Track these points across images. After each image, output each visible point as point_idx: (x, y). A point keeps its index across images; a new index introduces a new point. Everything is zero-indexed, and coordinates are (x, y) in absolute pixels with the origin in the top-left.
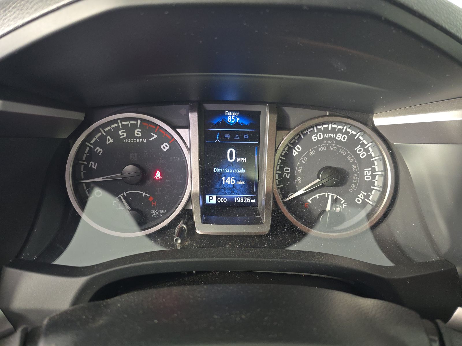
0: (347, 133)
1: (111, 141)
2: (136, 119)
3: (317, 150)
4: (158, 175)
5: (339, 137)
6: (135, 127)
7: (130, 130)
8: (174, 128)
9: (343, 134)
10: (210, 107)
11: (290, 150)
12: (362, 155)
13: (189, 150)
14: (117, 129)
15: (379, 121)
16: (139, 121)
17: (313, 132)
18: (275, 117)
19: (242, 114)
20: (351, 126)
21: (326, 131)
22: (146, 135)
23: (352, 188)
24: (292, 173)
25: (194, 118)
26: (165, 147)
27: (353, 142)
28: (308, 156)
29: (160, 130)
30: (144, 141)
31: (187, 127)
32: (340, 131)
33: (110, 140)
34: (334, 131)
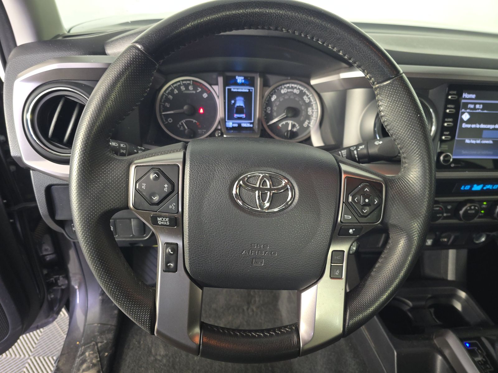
0: (299, 89)
1: (177, 92)
2: (190, 80)
3: (284, 98)
4: (201, 111)
5: (295, 91)
6: (189, 84)
7: (186, 86)
8: (211, 85)
9: (297, 89)
10: (229, 74)
11: (270, 98)
12: (307, 100)
13: (218, 97)
14: (180, 85)
15: (313, 82)
16: (192, 82)
17: (282, 88)
18: (262, 79)
19: (245, 78)
20: (301, 85)
21: (288, 88)
22: (195, 89)
23: (302, 118)
24: (271, 110)
25: (220, 80)
26: (205, 95)
27: (302, 94)
28: (279, 101)
29: (203, 87)
30: (194, 92)
31: (217, 84)
32: (296, 88)
33: (176, 91)
34: (292, 88)
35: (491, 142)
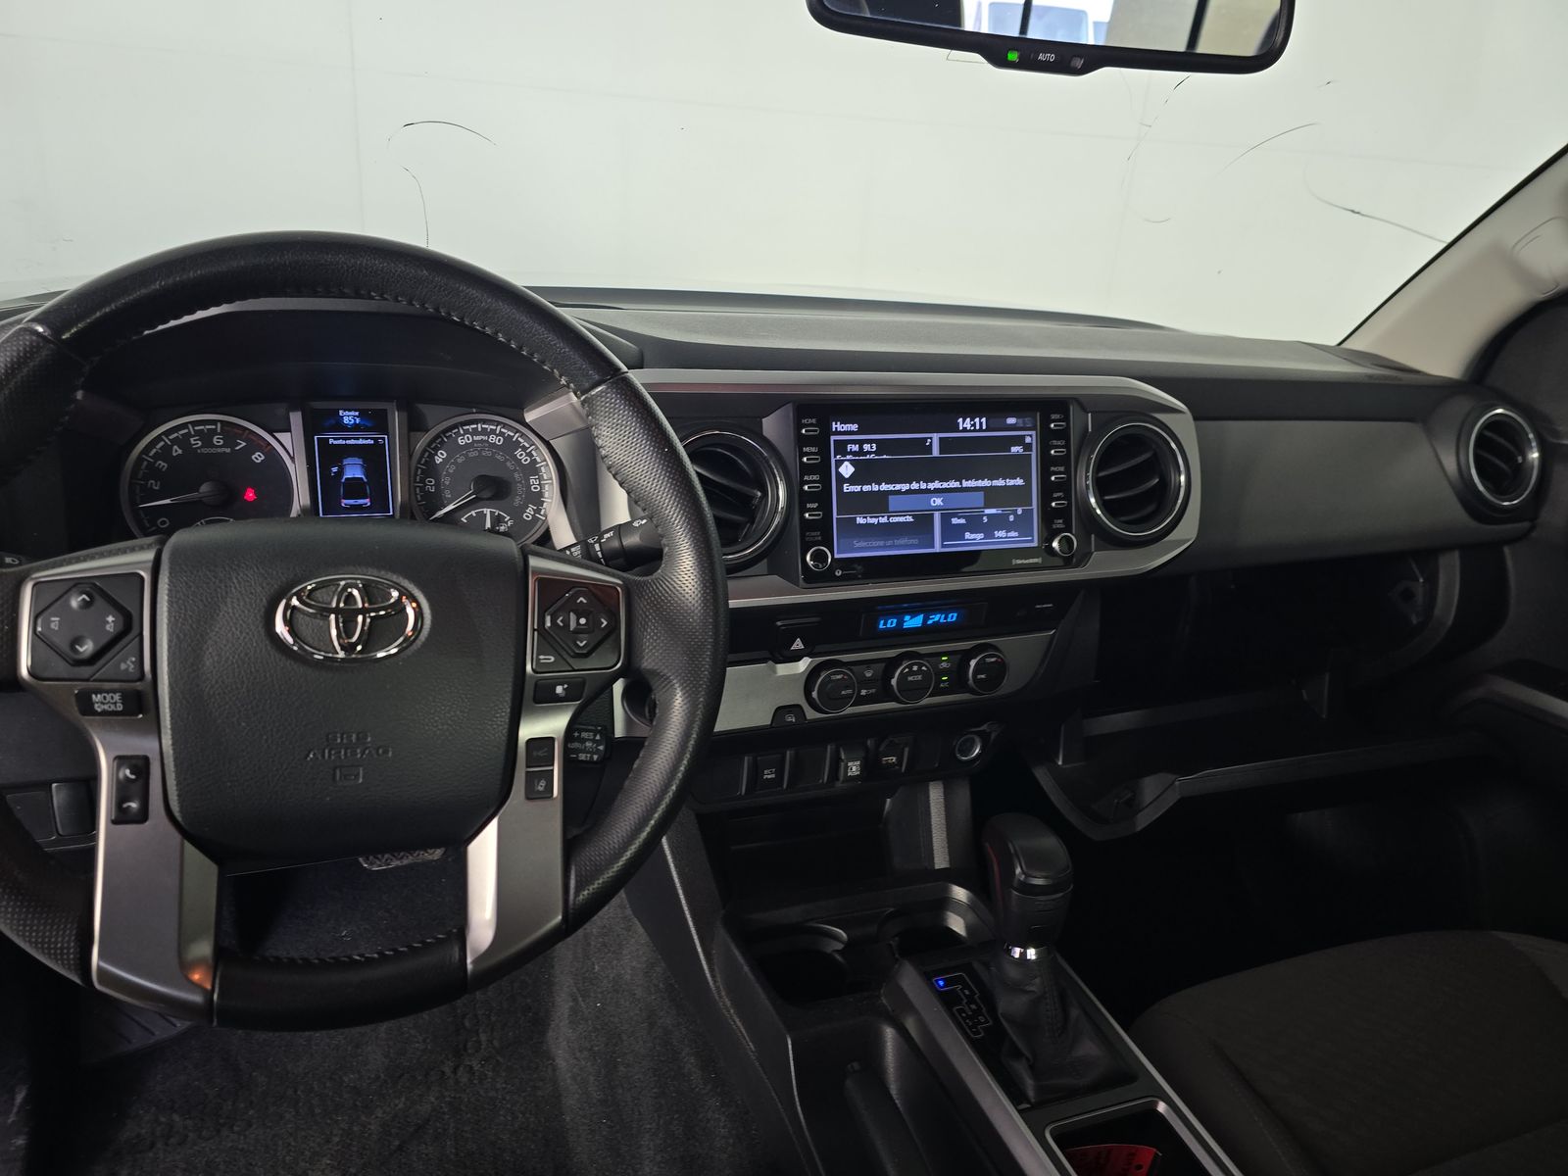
0: (502, 434)
1: (180, 452)
2: (214, 422)
3: (466, 456)
4: (250, 495)
5: (493, 439)
6: (214, 432)
7: (206, 438)
8: (271, 433)
9: (497, 435)
10: (318, 405)
11: (432, 456)
12: (525, 460)
13: (292, 459)
14: (189, 435)
15: (530, 416)
16: (219, 425)
17: (458, 434)
18: (405, 414)
19: (363, 414)
20: (505, 425)
21: (475, 432)
22: (230, 441)
23: (517, 501)
24: (437, 485)
25: (296, 419)
26: (258, 457)
27: (510, 445)
28: (455, 463)
29: (251, 436)
30: (228, 450)
31: (288, 430)
32: (493, 432)
33: (177, 451)
34: (484, 432)
35: (910, 519)
